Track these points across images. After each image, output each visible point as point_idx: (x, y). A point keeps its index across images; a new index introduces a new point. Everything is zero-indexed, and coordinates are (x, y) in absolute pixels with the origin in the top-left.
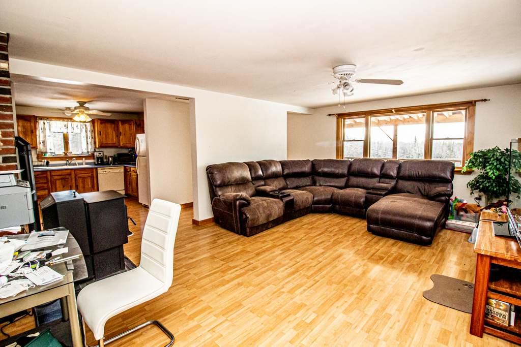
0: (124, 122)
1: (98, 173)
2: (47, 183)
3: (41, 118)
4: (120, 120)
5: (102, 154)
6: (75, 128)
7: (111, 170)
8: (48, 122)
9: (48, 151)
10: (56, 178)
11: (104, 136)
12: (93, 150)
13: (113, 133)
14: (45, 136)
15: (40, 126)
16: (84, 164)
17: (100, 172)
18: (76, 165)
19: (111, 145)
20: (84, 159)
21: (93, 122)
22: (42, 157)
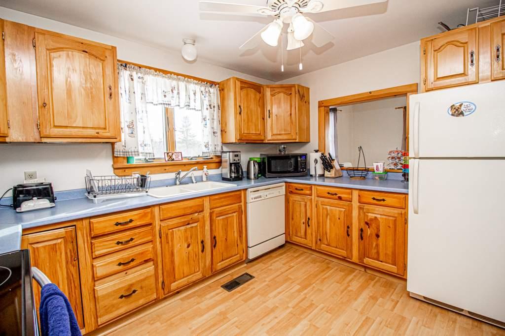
0: (274, 89)
1: (250, 200)
2: (153, 241)
3: (126, 65)
4: (268, 86)
5: (239, 158)
7: (267, 193)
8: (140, 75)
9: (140, 148)
11: (245, 117)
12: (220, 149)
13: (257, 109)
16: (204, 179)
17: (252, 198)
18: (193, 183)
19: (254, 137)
20: (205, 169)
21: (222, 87)
22: (125, 164)
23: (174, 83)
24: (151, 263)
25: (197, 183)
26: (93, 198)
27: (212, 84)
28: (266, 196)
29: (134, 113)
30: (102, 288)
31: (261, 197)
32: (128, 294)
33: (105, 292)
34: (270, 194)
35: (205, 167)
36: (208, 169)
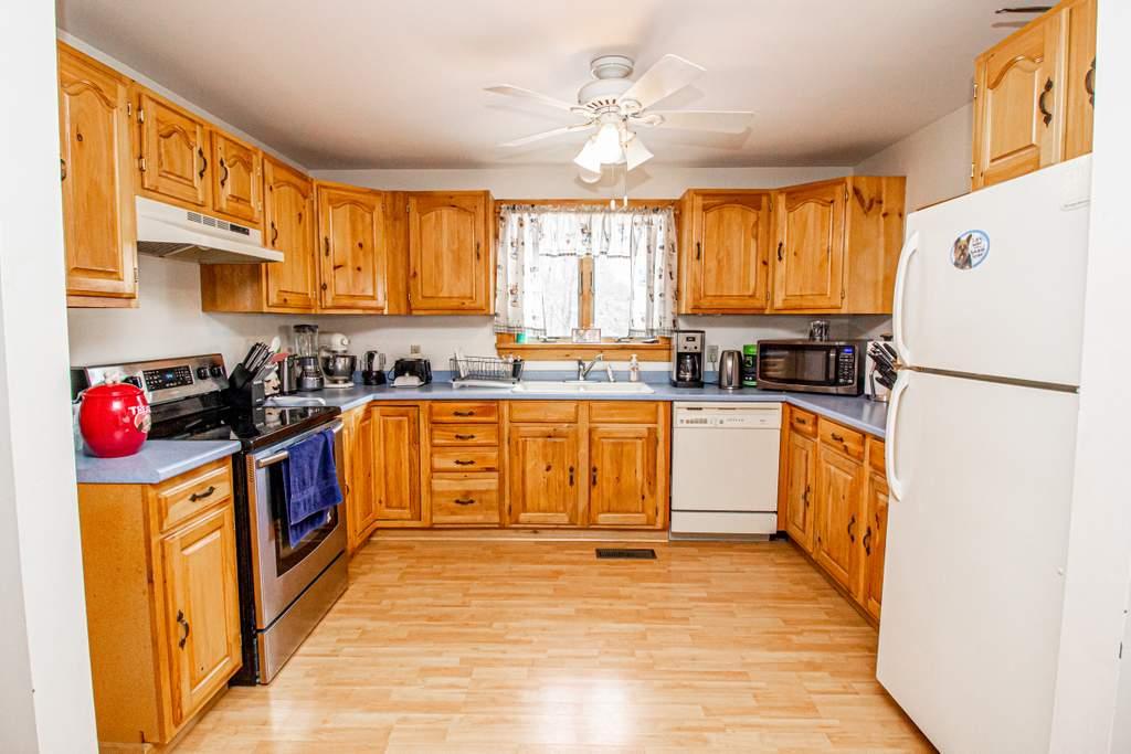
0: (795, 195)
1: (677, 423)
2: (499, 446)
3: (514, 206)
4: (781, 191)
5: (698, 343)
6: (616, 236)
7: (725, 415)
8: (534, 216)
9: (528, 322)
10: (525, 429)
11: (712, 264)
12: (668, 325)
13: (747, 246)
14: (521, 271)
15: (509, 234)
16: (634, 376)
17: (682, 421)
18: (609, 381)
19: (734, 303)
20: (634, 360)
21: (677, 209)
22: (512, 345)
23: (584, 219)
24: (495, 474)
25: (617, 384)
26: (451, 381)
27: (656, 206)
28: (721, 422)
29: (520, 273)
30: (441, 484)
31: (705, 422)
32: (465, 501)
33: (440, 489)
34: (730, 420)
35: (634, 356)
36: (640, 360)
